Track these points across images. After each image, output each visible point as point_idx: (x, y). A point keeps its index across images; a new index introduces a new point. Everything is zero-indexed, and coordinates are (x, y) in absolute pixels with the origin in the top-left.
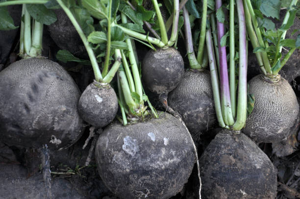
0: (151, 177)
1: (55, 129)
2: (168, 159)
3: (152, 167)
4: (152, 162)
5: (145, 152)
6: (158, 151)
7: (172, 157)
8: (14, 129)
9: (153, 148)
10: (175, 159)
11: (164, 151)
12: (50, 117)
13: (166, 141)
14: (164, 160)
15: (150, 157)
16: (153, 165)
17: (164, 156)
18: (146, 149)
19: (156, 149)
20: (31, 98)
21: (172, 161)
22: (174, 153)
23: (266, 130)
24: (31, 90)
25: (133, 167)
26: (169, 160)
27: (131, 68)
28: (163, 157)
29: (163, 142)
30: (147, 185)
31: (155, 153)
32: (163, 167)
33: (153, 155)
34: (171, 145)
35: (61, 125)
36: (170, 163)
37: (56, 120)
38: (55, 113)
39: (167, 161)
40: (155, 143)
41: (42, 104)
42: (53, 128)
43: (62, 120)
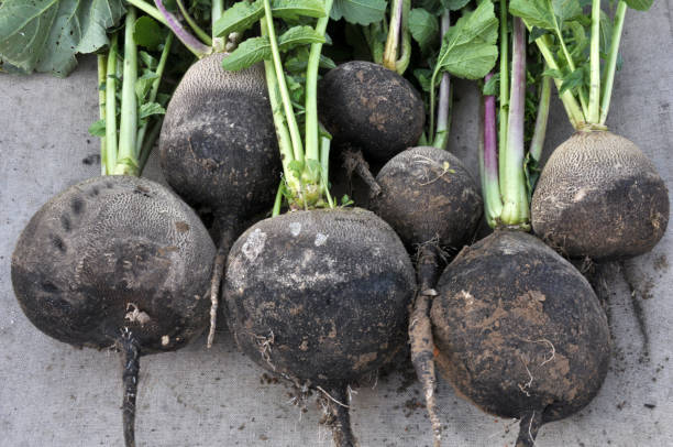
0: (278, 304)
2: (315, 271)
3: (280, 284)
4: (280, 273)
5: (272, 255)
6: (296, 254)
7: (326, 269)
9: (290, 248)
10: (332, 275)
11: (308, 256)
13: (321, 239)
14: (305, 272)
15: (279, 264)
16: (282, 280)
17: (308, 264)
18: (275, 248)
19: (294, 250)
20: (67, 225)
21: (323, 277)
22: (331, 263)
23: (553, 199)
25: (249, 283)
26: (317, 274)
28: (304, 265)
29: (313, 239)
30: (271, 322)
31: (289, 258)
32: (302, 287)
33: (285, 261)
34: (329, 248)
35: (141, 278)
36: (318, 281)
37: (128, 267)
38: (121, 251)
39: (313, 275)
40: (295, 239)
41: (90, 231)
42: (125, 283)
43: (142, 268)
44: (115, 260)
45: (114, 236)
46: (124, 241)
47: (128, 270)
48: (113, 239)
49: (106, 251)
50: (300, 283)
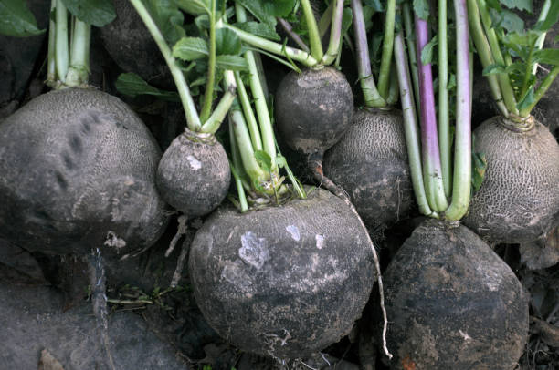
0: (293, 307)
1: (114, 220)
2: (324, 273)
3: (294, 289)
4: (293, 279)
5: (281, 262)
6: (305, 260)
7: (332, 271)
8: (37, 220)
9: (296, 254)
10: (337, 274)
11: (315, 260)
12: (104, 197)
13: (320, 241)
14: (316, 276)
15: (290, 271)
16: (295, 285)
17: (317, 268)
18: (283, 255)
19: (302, 256)
20: (68, 162)
21: (332, 277)
22: (334, 262)
23: (507, 219)
24: (68, 147)
25: (259, 289)
26: (326, 276)
27: (253, 106)
28: (314, 270)
29: (314, 242)
30: (285, 322)
31: (299, 263)
32: (315, 289)
33: (296, 267)
34: (330, 248)
35: (124, 212)
36: (328, 282)
37: (116, 204)
38: (113, 190)
39: (322, 277)
40: (299, 244)
41: (89, 172)
42: (111, 217)
43: (126, 203)
44: (107, 199)
45: (109, 177)
46: (116, 181)
47: (115, 206)
48: (108, 180)
49: (101, 191)
50: (313, 287)
